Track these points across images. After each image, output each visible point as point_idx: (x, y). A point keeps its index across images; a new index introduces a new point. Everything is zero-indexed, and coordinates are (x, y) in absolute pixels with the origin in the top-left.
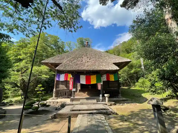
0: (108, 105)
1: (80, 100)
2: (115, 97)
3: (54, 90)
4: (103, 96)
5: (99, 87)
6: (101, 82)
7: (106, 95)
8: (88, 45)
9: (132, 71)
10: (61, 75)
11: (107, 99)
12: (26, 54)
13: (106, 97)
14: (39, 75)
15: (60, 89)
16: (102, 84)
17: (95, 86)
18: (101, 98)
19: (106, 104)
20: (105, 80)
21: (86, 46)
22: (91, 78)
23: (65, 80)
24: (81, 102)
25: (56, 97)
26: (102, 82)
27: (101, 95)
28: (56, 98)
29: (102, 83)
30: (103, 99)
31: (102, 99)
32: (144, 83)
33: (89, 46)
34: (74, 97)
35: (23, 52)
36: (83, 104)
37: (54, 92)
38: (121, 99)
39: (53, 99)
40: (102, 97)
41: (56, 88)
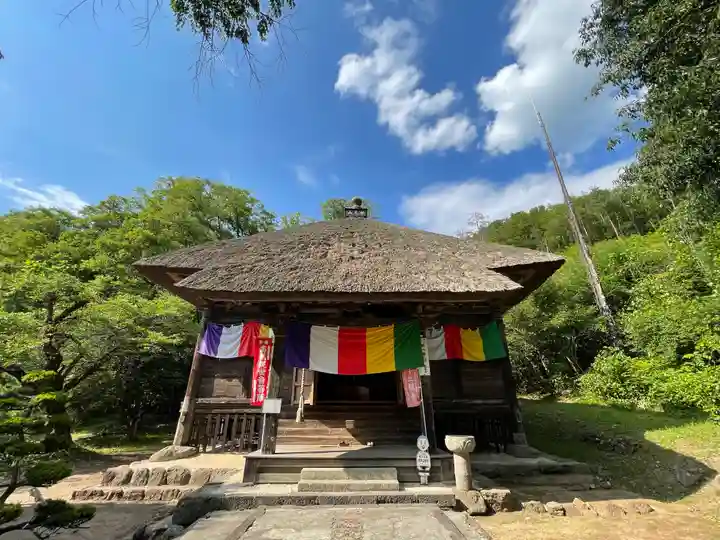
0: (471, 509)
1: (298, 470)
2: (498, 451)
3: (184, 407)
4: (437, 445)
5: (413, 393)
6: (423, 365)
7: (453, 442)
8: (359, 210)
9: (558, 320)
10: (224, 330)
11: (460, 465)
12: (112, 250)
13: (452, 453)
14: (135, 335)
15: (212, 400)
16: (428, 373)
17: (389, 385)
18: (423, 459)
19: (459, 507)
20: (441, 354)
21: (350, 213)
22: (368, 340)
23: (244, 354)
24: (302, 488)
25: (187, 444)
26: (427, 364)
27: (423, 442)
28: (189, 448)
29: (425, 371)
30: (438, 464)
31: (428, 464)
32: (624, 375)
33: (362, 213)
34: (270, 448)
35: (103, 245)
36: (311, 501)
37: (182, 418)
38: (534, 462)
39: (170, 456)
40: (431, 451)
41: (196, 394)
